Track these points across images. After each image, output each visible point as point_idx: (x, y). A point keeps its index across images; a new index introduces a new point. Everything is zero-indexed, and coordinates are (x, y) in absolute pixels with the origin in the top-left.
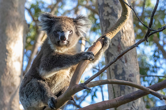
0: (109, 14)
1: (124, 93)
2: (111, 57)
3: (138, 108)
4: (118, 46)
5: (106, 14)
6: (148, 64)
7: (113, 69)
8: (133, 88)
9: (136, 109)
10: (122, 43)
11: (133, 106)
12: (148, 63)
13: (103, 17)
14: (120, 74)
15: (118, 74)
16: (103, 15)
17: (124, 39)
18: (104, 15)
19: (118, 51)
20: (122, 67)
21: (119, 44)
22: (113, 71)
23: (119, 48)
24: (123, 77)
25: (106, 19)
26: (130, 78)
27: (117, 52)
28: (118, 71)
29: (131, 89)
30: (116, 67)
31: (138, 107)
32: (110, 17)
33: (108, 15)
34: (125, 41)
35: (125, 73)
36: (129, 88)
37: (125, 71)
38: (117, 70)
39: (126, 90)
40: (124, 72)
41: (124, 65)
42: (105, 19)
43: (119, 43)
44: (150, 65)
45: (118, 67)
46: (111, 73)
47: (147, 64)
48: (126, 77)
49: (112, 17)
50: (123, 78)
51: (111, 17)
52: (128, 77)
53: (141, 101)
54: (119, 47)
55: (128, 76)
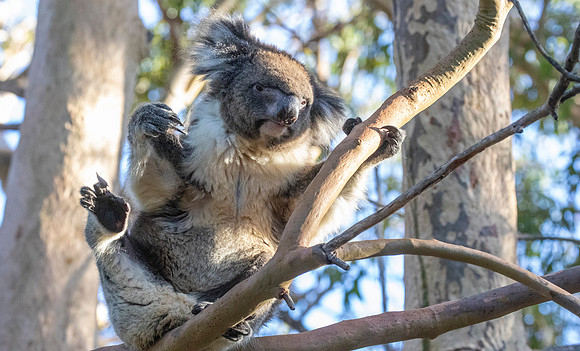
0: (426, 16)
1: (458, 289)
2: (425, 162)
3: (501, 345)
4: (451, 128)
5: (418, 16)
6: (545, 197)
7: (426, 206)
8: (490, 276)
9: (497, 349)
10: (464, 120)
11: (486, 336)
12: (545, 194)
13: (406, 25)
14: (448, 223)
15: (444, 224)
16: (407, 20)
17: (474, 107)
18: (411, 18)
19: (450, 144)
20: (457, 201)
21: (455, 122)
22: (426, 211)
23: (453, 136)
24: (460, 234)
25: (417, 33)
26: (483, 239)
27: (444, 149)
28: (444, 214)
29: (485, 279)
30: (437, 199)
31: (503, 342)
32: (430, 26)
33: (423, 21)
34: (477, 112)
35: (468, 223)
36: (478, 276)
37: (469, 215)
38: (441, 211)
39: (466, 282)
40: (464, 219)
41: (467, 195)
42: (412, 31)
43: (456, 116)
44: (552, 202)
45: (446, 198)
46: (420, 219)
47: (541, 196)
48: (470, 237)
49: (438, 25)
50: (458, 238)
51: (434, 27)
52: (477, 238)
53: (516, 321)
54: (454, 130)
55: (477, 234)
